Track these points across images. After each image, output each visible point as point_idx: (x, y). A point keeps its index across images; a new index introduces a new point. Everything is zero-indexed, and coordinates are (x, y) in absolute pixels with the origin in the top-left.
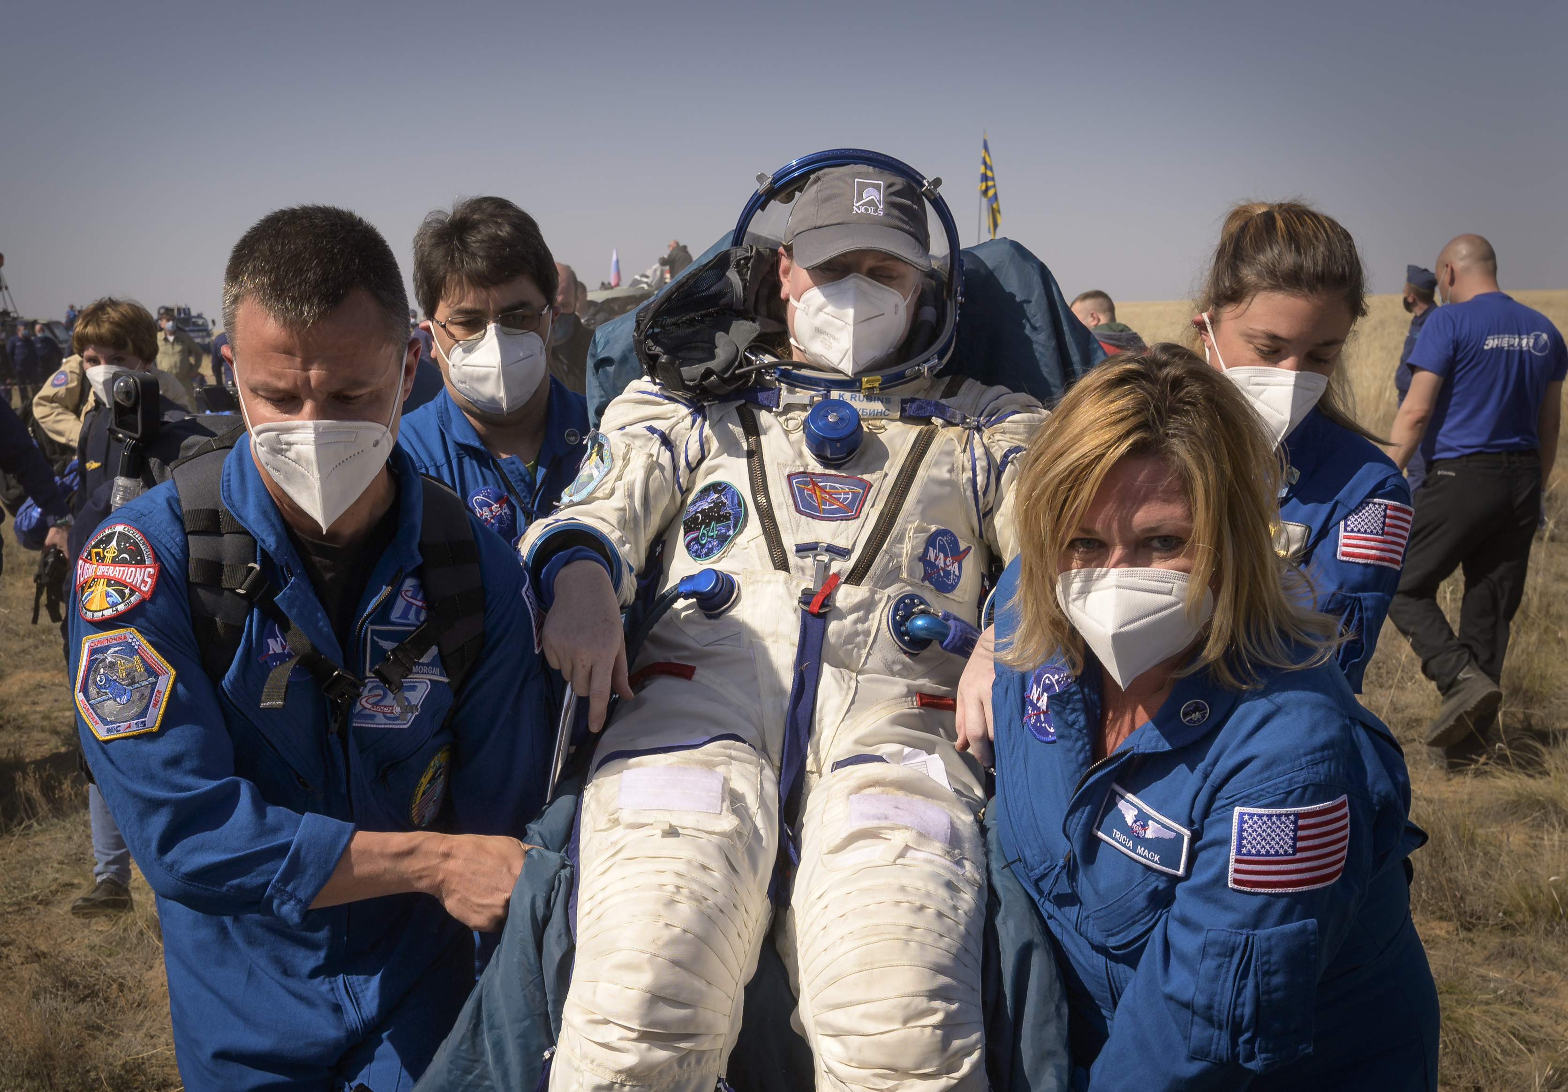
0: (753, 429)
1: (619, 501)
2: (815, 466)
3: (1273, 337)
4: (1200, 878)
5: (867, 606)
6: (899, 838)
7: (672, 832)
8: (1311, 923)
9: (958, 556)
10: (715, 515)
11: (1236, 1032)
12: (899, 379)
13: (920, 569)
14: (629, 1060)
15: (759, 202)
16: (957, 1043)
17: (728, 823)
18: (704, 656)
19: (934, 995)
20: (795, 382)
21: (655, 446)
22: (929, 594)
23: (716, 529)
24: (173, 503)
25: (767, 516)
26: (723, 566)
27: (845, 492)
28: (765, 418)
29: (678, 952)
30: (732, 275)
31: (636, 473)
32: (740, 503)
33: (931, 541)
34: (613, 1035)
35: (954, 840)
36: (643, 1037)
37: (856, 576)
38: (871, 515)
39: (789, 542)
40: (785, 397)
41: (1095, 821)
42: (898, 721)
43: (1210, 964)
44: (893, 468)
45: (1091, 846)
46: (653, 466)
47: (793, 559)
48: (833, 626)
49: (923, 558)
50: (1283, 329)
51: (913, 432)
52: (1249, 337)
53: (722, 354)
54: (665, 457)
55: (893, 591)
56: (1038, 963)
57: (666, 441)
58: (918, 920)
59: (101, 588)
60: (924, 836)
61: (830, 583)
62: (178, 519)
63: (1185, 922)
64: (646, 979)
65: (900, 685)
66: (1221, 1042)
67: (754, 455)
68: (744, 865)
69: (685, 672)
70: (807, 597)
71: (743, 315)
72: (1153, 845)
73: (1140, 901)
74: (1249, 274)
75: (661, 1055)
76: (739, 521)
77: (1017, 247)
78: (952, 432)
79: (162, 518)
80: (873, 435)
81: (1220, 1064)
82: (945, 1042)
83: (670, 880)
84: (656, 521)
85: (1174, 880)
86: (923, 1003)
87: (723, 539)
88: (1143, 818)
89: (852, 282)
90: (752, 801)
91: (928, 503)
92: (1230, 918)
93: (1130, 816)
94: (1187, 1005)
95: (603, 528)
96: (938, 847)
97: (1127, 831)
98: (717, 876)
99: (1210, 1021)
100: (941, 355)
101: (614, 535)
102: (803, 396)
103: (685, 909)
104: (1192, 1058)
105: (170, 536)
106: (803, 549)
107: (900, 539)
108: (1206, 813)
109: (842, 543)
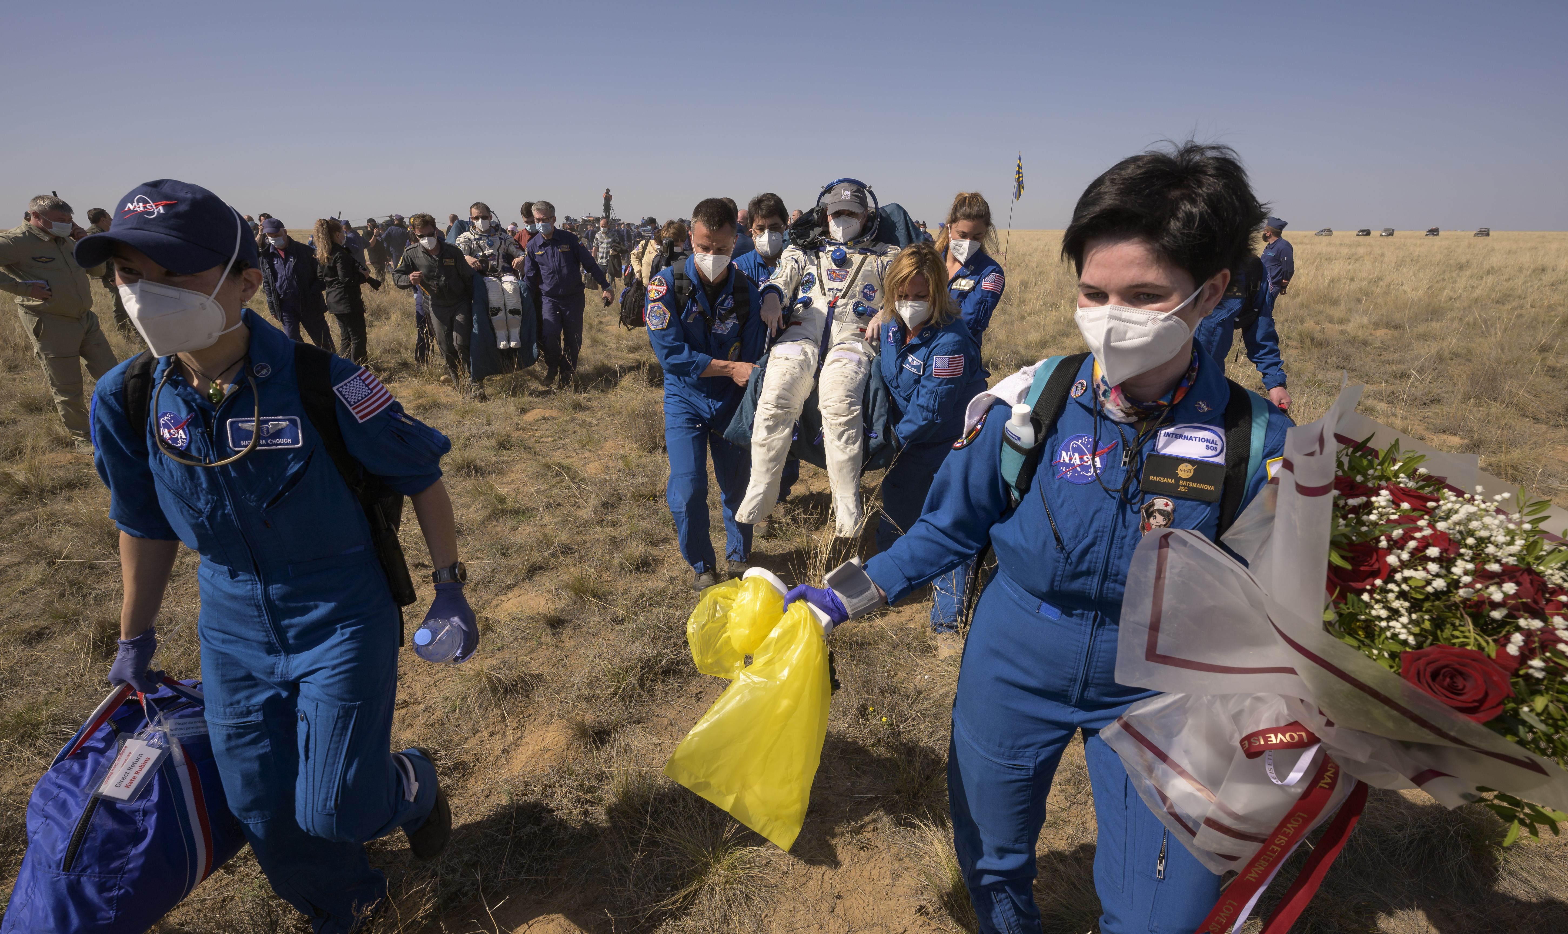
0: (818, 257)
1: (784, 278)
2: (834, 267)
3: (963, 232)
4: (927, 374)
5: (846, 305)
6: (844, 361)
7: (787, 359)
8: (953, 386)
9: (874, 291)
10: (808, 282)
11: (934, 414)
12: (859, 242)
13: (862, 295)
14: (772, 412)
15: (822, 194)
16: (853, 408)
17: (802, 357)
18: (804, 319)
19: (847, 396)
20: (830, 244)
21: (794, 263)
22: (865, 302)
23: (808, 285)
24: (672, 271)
25: (821, 281)
26: (809, 295)
27: (842, 274)
28: (821, 254)
29: (785, 387)
30: (815, 215)
31: (788, 271)
32: (814, 278)
33: (865, 287)
34: (769, 406)
35: (859, 362)
36: (776, 407)
37: (843, 297)
38: (848, 280)
39: (826, 288)
40: (828, 248)
41: (902, 362)
42: (853, 335)
43: (928, 396)
44: (855, 267)
45: (902, 368)
46: (793, 268)
47: (827, 292)
48: (836, 310)
49: (863, 291)
50: (966, 231)
51: (861, 257)
52: (958, 232)
53: (811, 236)
54: (796, 266)
55: (854, 300)
56: (880, 394)
57: (796, 261)
58: (846, 380)
59: (653, 292)
60: (851, 361)
61: (836, 299)
62: (673, 275)
63: (923, 386)
64: (777, 392)
65: (855, 326)
66: (930, 416)
67: (819, 264)
68: (805, 369)
69: (799, 324)
70: (830, 303)
71: (818, 226)
72: (915, 367)
73: (912, 382)
74: (958, 215)
75: (780, 411)
76: (814, 282)
77: (898, 206)
78: (873, 257)
79: (669, 274)
80: (850, 259)
81: (930, 421)
82: (850, 407)
83: (785, 370)
84: (794, 284)
85: (920, 376)
86: (844, 398)
87: (810, 288)
88: (913, 360)
89: (843, 218)
90: (810, 354)
91: (865, 277)
92: (935, 384)
93: (910, 360)
94: (922, 407)
95: (780, 286)
96: (854, 363)
97: (910, 364)
98: (798, 370)
99: (928, 411)
100: (871, 236)
101: (782, 288)
102: (832, 248)
103: (788, 377)
104: (923, 420)
105: (670, 279)
106: (829, 290)
107: (856, 286)
108: (928, 358)
109: (840, 288)
